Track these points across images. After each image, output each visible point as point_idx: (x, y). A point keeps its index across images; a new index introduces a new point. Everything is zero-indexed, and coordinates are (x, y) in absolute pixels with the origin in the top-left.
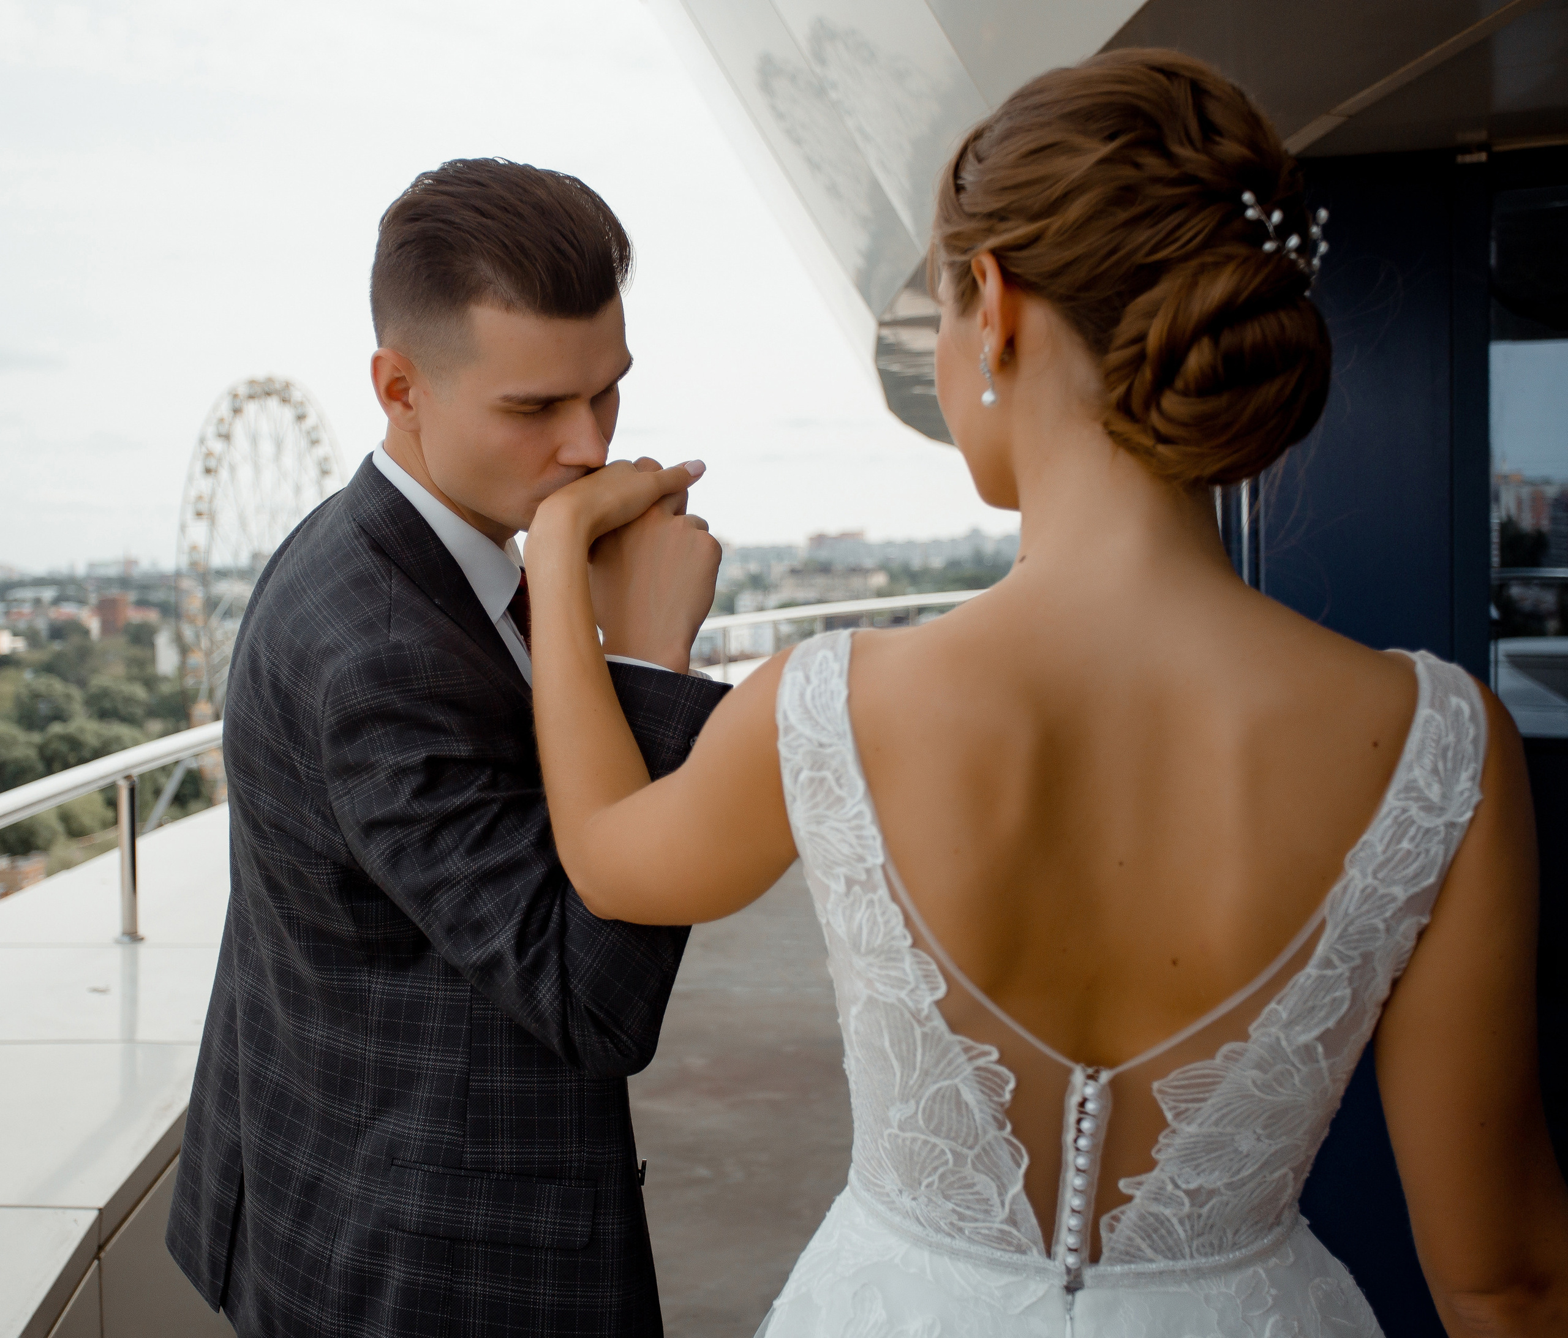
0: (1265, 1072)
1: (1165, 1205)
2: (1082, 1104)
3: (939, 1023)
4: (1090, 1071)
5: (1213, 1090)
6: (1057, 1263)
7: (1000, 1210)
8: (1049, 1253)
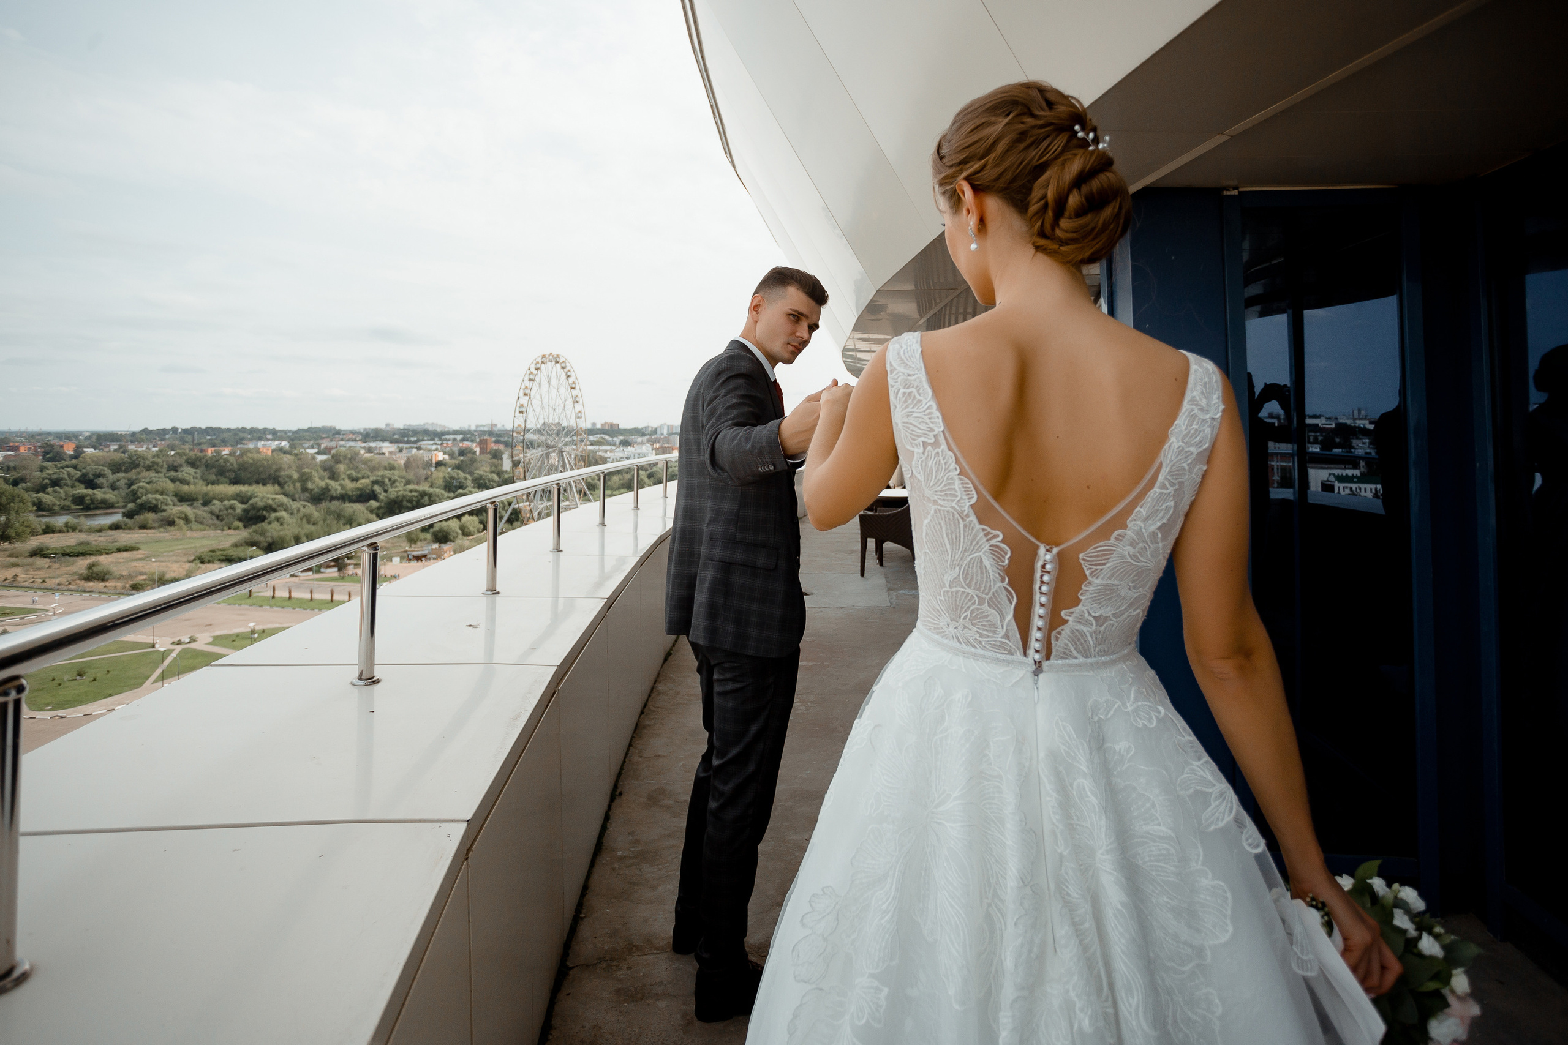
0: (1134, 547)
1: (1084, 625)
2: (1043, 567)
3: (973, 518)
4: (1048, 547)
5: (1110, 558)
6: (1029, 659)
7: (1001, 630)
8: (1025, 654)
